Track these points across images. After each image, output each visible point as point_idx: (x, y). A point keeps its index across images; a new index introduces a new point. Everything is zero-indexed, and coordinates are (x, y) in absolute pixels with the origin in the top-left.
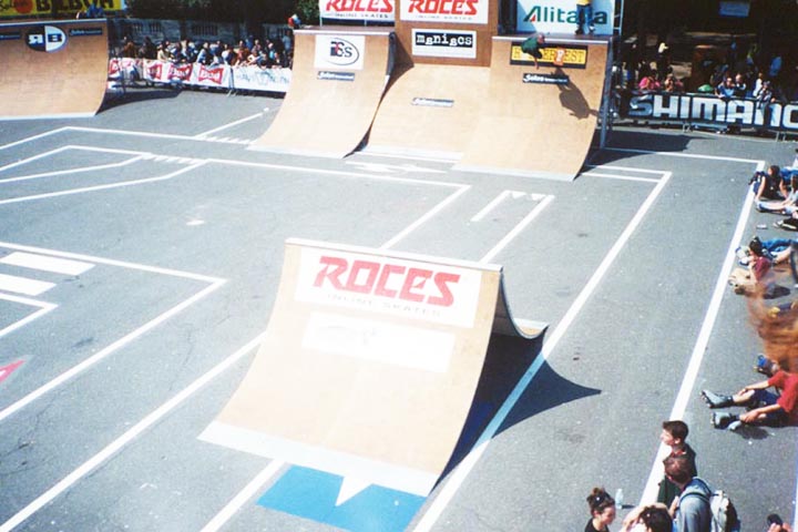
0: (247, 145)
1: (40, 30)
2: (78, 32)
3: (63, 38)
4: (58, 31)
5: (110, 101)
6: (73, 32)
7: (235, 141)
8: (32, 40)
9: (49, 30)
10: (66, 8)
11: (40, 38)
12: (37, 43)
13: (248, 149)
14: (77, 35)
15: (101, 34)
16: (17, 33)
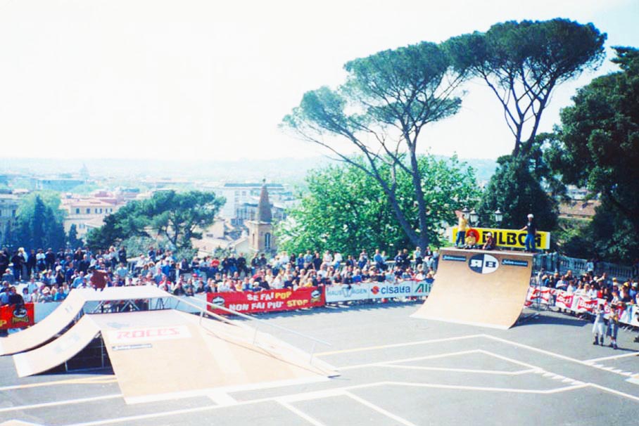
0: (628, 377)
1: (481, 257)
2: (510, 262)
3: (497, 265)
4: (494, 260)
5: (523, 320)
6: (505, 262)
7: (618, 371)
8: (474, 263)
9: (487, 258)
10: (504, 243)
11: (480, 262)
12: (476, 267)
13: (628, 380)
14: (508, 264)
15: (526, 266)
16: (464, 257)
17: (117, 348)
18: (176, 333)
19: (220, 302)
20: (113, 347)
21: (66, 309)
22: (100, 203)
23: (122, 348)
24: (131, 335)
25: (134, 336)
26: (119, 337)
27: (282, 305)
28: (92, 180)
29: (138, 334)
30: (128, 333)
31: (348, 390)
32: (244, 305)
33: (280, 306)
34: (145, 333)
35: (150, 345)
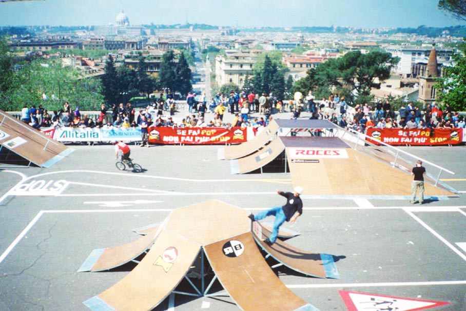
17: (294, 161)
18: (338, 154)
19: (377, 135)
20: (292, 160)
21: (267, 133)
22: (310, 60)
23: (299, 161)
24: (305, 153)
25: (308, 153)
26: (297, 154)
27: (426, 141)
28: (306, 44)
29: (311, 152)
30: (304, 151)
31: (461, 209)
32: (395, 138)
33: (424, 141)
34: (315, 153)
35: (317, 161)
